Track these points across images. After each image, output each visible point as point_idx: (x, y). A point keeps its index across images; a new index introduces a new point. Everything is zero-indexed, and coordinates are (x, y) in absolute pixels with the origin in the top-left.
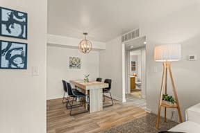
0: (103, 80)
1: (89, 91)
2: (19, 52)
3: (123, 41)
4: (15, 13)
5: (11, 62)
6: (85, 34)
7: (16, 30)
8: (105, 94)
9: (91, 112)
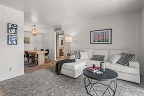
0: (45, 50)
1: (37, 55)
2: (14, 39)
3: (55, 30)
4: (13, 25)
5: (12, 42)
6: (35, 26)
7: (13, 31)
8: (46, 56)
9: (39, 64)
